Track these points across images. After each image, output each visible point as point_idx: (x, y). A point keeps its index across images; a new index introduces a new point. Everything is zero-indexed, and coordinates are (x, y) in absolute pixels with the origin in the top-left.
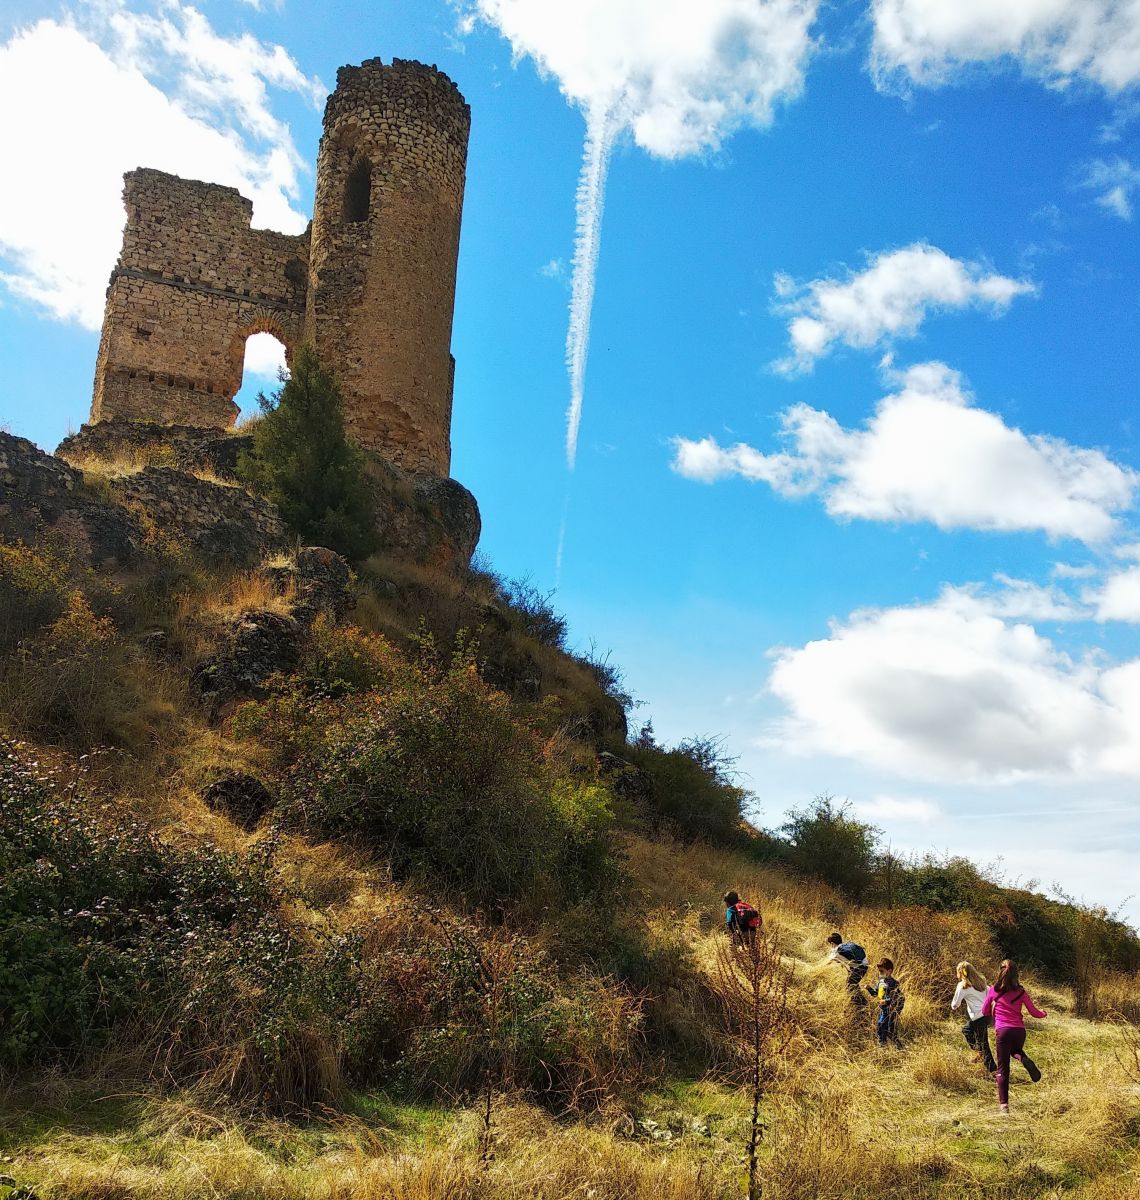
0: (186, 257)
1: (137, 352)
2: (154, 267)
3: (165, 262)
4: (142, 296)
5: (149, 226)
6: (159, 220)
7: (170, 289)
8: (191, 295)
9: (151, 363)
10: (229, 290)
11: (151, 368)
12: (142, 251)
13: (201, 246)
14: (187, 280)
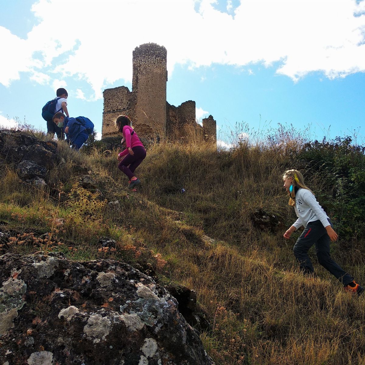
0: (115, 105)
1: (107, 129)
2: (109, 110)
3: (111, 108)
4: (107, 117)
5: (107, 101)
6: (109, 99)
7: (112, 113)
8: (116, 113)
9: (110, 131)
10: (124, 109)
11: (110, 132)
12: (106, 108)
13: (118, 101)
14: (115, 110)
